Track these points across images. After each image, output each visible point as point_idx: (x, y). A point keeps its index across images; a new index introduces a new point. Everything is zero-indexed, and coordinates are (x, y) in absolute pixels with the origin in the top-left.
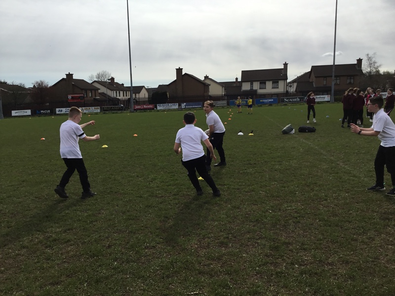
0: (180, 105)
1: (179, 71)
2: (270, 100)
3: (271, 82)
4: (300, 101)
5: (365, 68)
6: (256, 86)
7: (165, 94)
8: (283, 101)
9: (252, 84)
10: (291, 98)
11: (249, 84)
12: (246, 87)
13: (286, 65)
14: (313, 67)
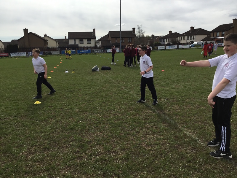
0: (27, 54)
1: (26, 30)
2: (86, 51)
3: (86, 40)
4: (103, 51)
5: (137, 34)
6: (78, 42)
7: (16, 46)
8: (94, 51)
9: (75, 41)
10: (98, 50)
11: (73, 40)
12: (71, 42)
13: (94, 30)
14: (110, 32)
